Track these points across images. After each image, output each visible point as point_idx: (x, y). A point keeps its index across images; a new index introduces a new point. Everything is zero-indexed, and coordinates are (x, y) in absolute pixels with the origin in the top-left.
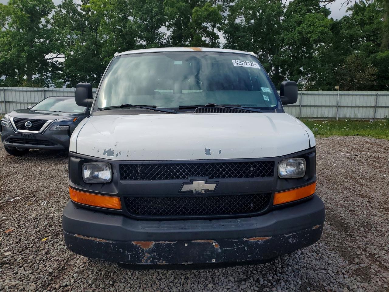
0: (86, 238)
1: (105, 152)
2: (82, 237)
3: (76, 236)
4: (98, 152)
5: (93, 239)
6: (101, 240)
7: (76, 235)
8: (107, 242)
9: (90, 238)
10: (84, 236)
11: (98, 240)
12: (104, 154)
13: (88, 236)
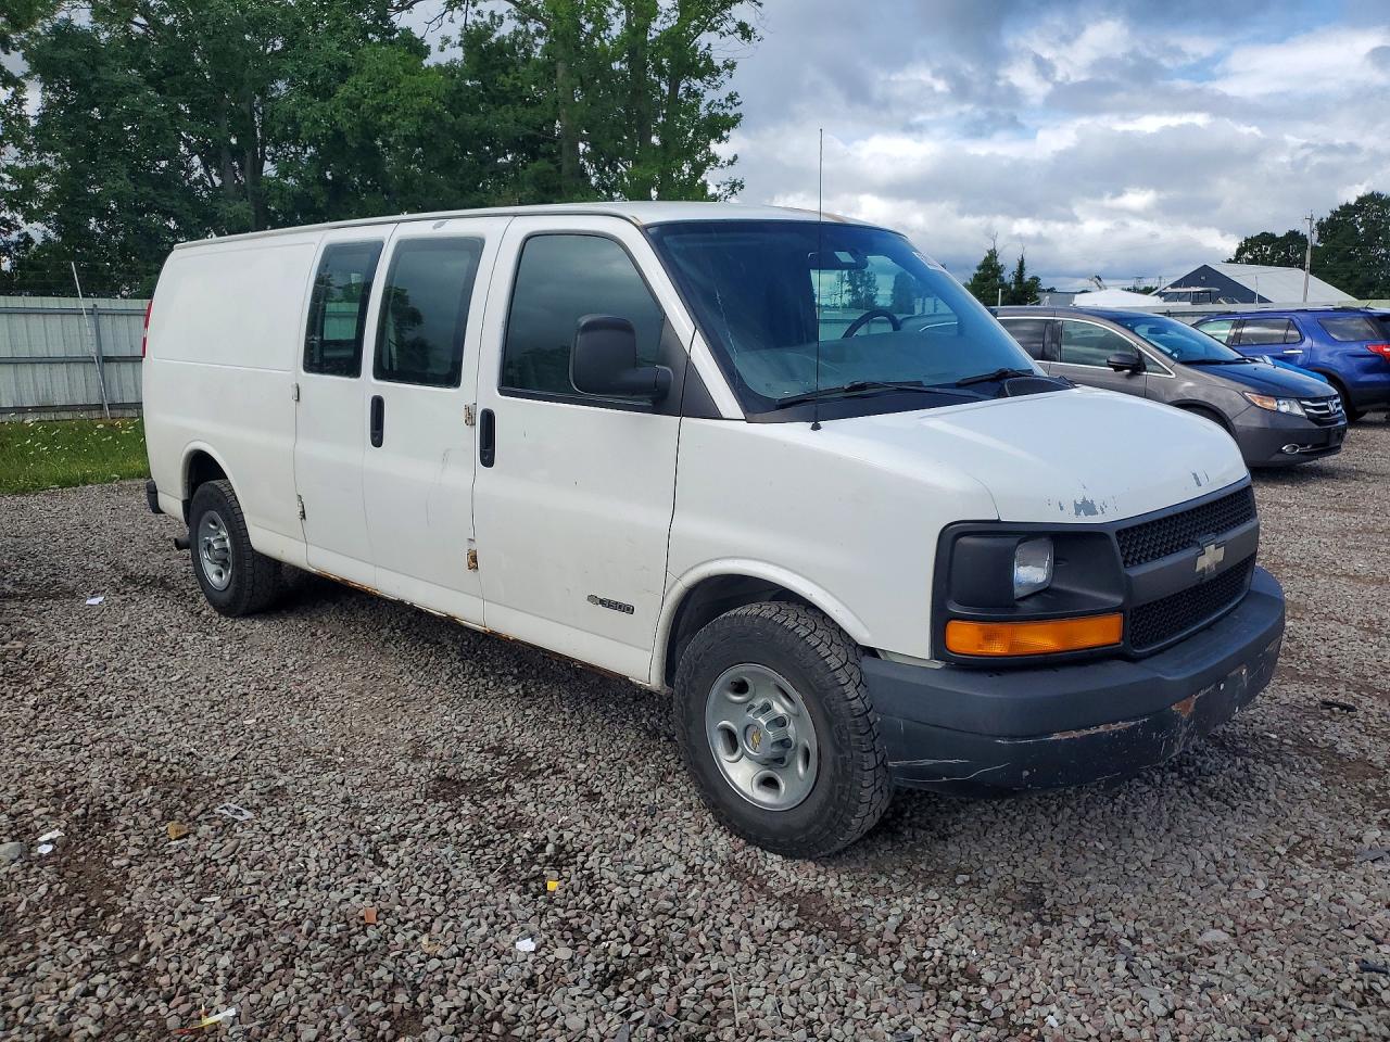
0: (1086, 732)
1: (1078, 508)
2: (1075, 734)
3: (1057, 738)
4: (1062, 508)
5: (1102, 729)
6: (1121, 725)
7: (1057, 736)
8: (1133, 723)
9: (1093, 731)
10: (1078, 729)
11: (1113, 727)
12: (1077, 513)
13: (1088, 728)
